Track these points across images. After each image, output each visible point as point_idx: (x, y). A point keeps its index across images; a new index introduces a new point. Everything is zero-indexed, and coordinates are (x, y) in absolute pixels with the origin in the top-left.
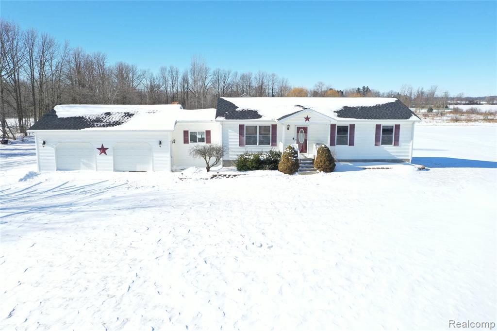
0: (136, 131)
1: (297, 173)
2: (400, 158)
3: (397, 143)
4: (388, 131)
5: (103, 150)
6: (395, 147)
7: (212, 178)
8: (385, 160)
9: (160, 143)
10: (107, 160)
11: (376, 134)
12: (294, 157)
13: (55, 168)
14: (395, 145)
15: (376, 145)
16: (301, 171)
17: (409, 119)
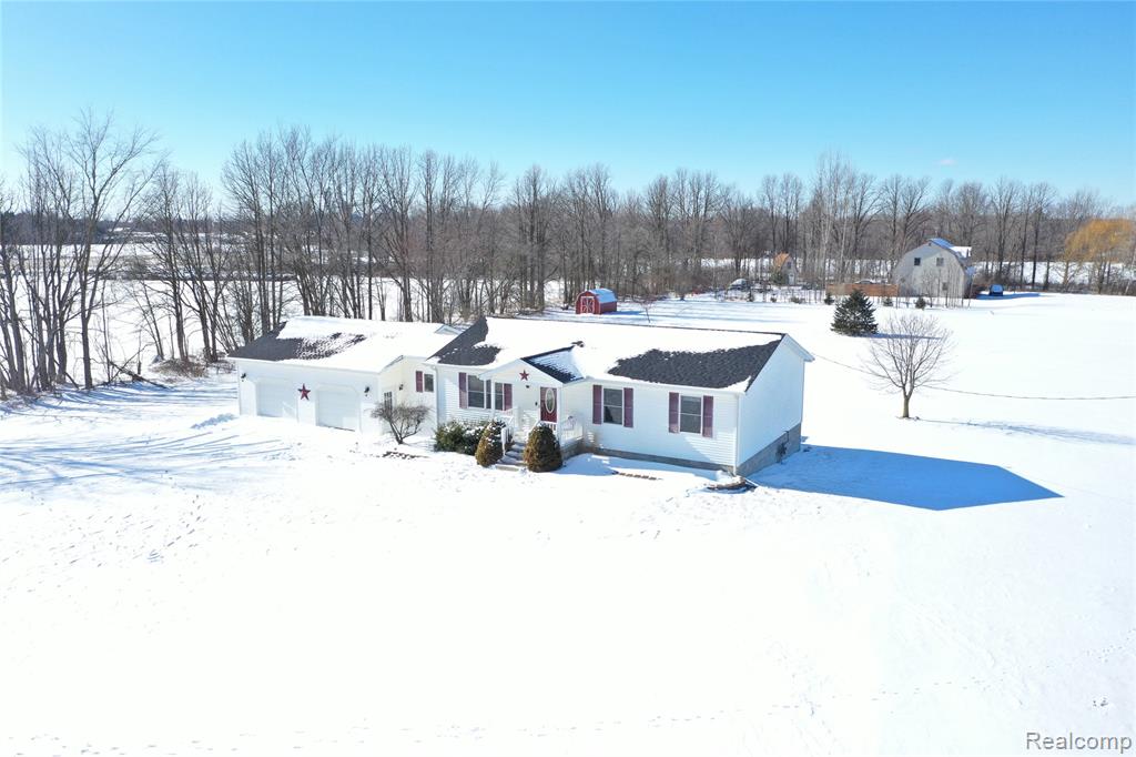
0: (336, 369)
1: (494, 466)
2: (717, 461)
3: (708, 433)
4: (690, 404)
5: (305, 393)
6: (704, 439)
7: (385, 456)
8: (689, 461)
9: (368, 390)
10: (307, 407)
11: (671, 410)
12: (493, 438)
13: (255, 412)
14: (704, 434)
15: (670, 430)
16: (504, 463)
17: (725, 389)
